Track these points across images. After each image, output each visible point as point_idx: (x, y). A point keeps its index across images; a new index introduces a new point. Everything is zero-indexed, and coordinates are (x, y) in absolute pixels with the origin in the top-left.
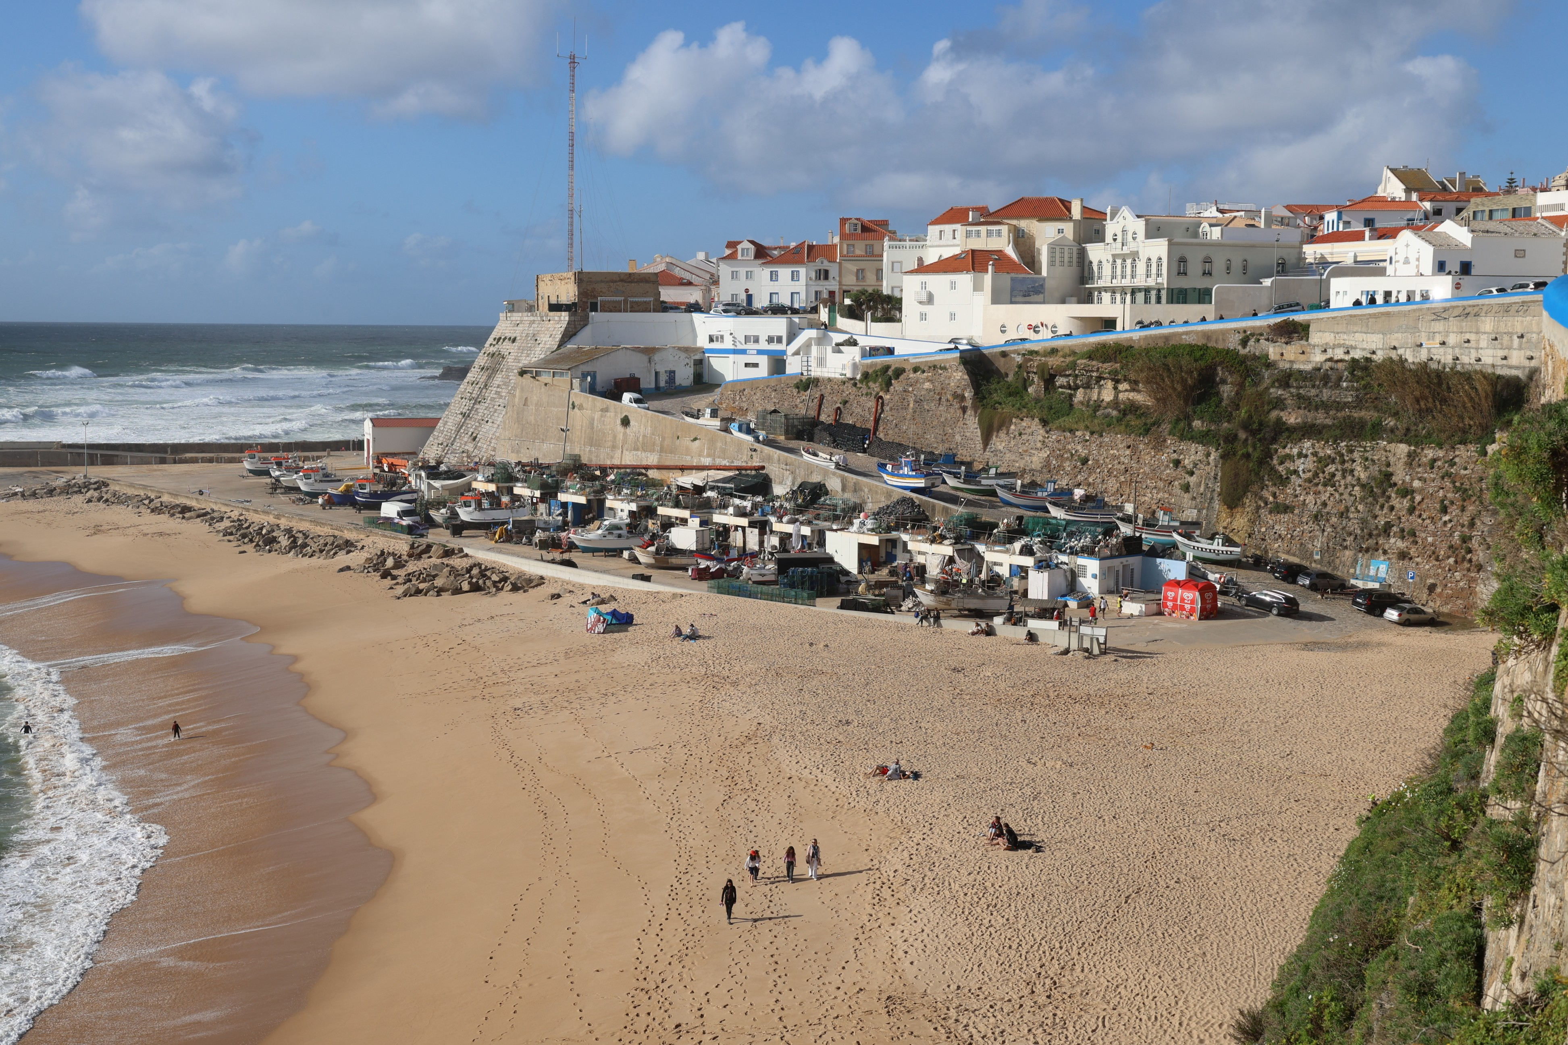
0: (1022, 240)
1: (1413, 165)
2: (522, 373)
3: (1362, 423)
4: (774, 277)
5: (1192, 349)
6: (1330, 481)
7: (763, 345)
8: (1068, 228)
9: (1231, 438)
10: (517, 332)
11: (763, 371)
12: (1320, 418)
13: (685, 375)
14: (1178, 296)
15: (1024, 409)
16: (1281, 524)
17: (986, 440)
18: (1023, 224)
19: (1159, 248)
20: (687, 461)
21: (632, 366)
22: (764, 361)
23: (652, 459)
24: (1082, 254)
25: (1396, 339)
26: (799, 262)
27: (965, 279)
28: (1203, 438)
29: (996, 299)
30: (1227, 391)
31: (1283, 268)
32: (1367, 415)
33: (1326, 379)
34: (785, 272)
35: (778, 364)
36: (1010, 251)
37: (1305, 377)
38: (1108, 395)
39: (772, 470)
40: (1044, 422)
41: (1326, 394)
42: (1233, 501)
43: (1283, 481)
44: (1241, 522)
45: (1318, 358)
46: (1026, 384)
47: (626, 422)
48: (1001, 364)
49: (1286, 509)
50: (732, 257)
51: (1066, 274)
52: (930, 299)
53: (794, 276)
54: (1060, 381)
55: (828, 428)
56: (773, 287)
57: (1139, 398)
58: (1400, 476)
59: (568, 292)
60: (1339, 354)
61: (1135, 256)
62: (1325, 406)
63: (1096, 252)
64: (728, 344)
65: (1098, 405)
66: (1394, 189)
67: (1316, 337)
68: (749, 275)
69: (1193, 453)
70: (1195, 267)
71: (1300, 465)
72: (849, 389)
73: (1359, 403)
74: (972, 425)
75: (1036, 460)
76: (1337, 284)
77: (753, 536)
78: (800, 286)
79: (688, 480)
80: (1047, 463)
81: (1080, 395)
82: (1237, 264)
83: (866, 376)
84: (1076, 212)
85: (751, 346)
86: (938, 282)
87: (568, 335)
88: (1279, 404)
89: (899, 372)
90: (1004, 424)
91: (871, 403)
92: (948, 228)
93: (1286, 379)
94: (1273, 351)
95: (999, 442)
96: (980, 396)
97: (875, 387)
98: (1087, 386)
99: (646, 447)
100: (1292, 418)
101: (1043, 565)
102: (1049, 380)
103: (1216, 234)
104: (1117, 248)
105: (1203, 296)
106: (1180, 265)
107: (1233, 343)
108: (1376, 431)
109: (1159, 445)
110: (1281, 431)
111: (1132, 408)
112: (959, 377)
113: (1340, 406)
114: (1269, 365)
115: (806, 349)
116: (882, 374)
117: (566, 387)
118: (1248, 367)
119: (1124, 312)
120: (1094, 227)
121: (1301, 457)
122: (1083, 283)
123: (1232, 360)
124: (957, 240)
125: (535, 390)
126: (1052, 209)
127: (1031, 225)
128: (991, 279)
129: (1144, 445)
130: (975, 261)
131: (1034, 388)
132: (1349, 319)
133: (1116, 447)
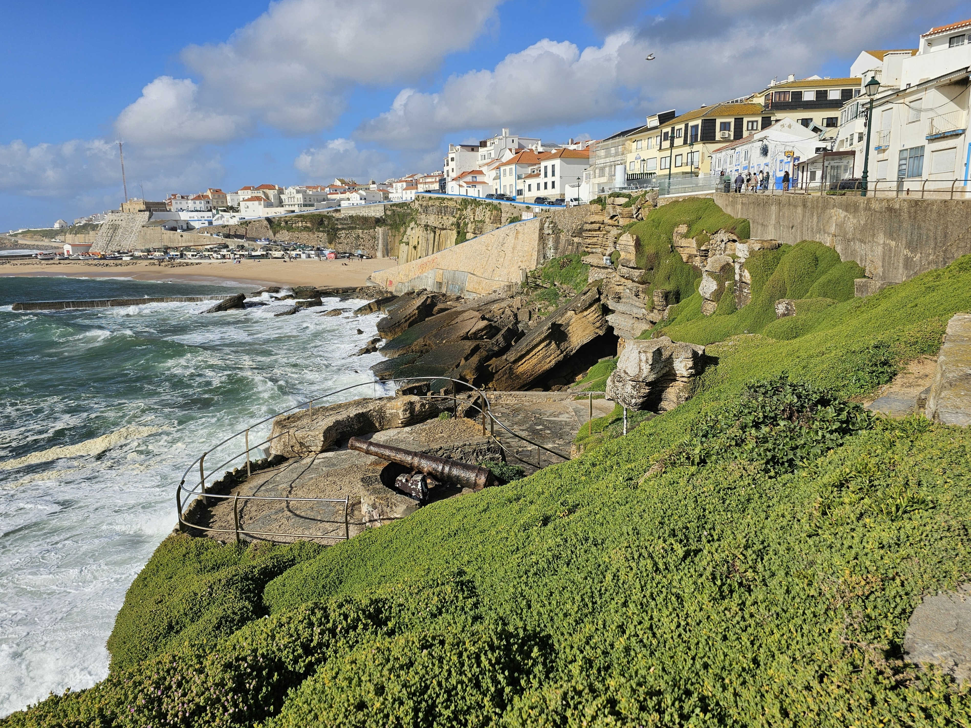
0: (265, 194)
2: (143, 227)
3: (353, 227)
4: (195, 203)
6: (348, 238)
7: (206, 218)
8: (276, 192)
9: (329, 231)
10: (122, 218)
11: (207, 224)
12: (345, 226)
13: (185, 227)
14: (305, 205)
15: (282, 228)
16: (340, 246)
17: (274, 235)
18: (265, 190)
19: (300, 196)
20: (202, 244)
21: (174, 224)
22: (207, 222)
23: (192, 244)
24: (280, 197)
26: (200, 199)
27: (256, 203)
28: (323, 231)
29: (265, 207)
30: (326, 223)
31: (324, 200)
32: (353, 225)
33: (345, 219)
34: (198, 202)
35: (210, 223)
36: (263, 196)
37: (341, 219)
38: (300, 225)
39: (228, 243)
40: (288, 231)
41: (345, 222)
42: (330, 243)
43: (340, 238)
44: (333, 246)
45: (343, 215)
46: (280, 224)
47: (182, 236)
48: (273, 220)
49: (341, 243)
50: (175, 198)
51: (277, 201)
52: (248, 207)
53: (201, 203)
54: (289, 222)
55: (235, 235)
56: (195, 206)
57: (309, 225)
58: (361, 235)
59: (143, 207)
60: (346, 215)
61: (294, 197)
62: (345, 224)
63: (282, 197)
64: (196, 218)
65: (298, 227)
66: (338, 183)
67: (341, 212)
68: (182, 203)
69: (321, 235)
70: (308, 199)
72: (237, 227)
73: (351, 223)
74: (271, 233)
75: (287, 238)
76: (342, 202)
77: (232, 256)
78: (202, 205)
79: (208, 247)
81: (294, 225)
82: (317, 199)
83: (241, 224)
84: (277, 188)
85: (201, 219)
86: (249, 203)
87: (150, 218)
88: (337, 224)
89: (249, 222)
90: (278, 232)
91: (244, 229)
92: (246, 191)
93: (337, 220)
94: (334, 215)
95: (278, 235)
96: (271, 227)
97: (244, 226)
98: (295, 223)
99: (188, 241)
100: (340, 227)
102: (286, 222)
103: (310, 193)
104: (289, 196)
105: (312, 205)
106: (305, 199)
107: (326, 213)
108: (355, 228)
109: (314, 233)
110: (338, 229)
111: (306, 227)
112: (266, 223)
113: (348, 224)
114: (334, 217)
115: (218, 219)
116: (245, 223)
117: (160, 230)
118: (330, 218)
119: (296, 209)
120: (281, 192)
121: (343, 234)
122: (281, 204)
123: (325, 216)
124: (248, 194)
125: (150, 231)
126: (272, 187)
127: (267, 191)
128: (262, 202)
129: (310, 234)
130: (258, 199)
131: (283, 224)
132: (348, 208)
133: (305, 235)
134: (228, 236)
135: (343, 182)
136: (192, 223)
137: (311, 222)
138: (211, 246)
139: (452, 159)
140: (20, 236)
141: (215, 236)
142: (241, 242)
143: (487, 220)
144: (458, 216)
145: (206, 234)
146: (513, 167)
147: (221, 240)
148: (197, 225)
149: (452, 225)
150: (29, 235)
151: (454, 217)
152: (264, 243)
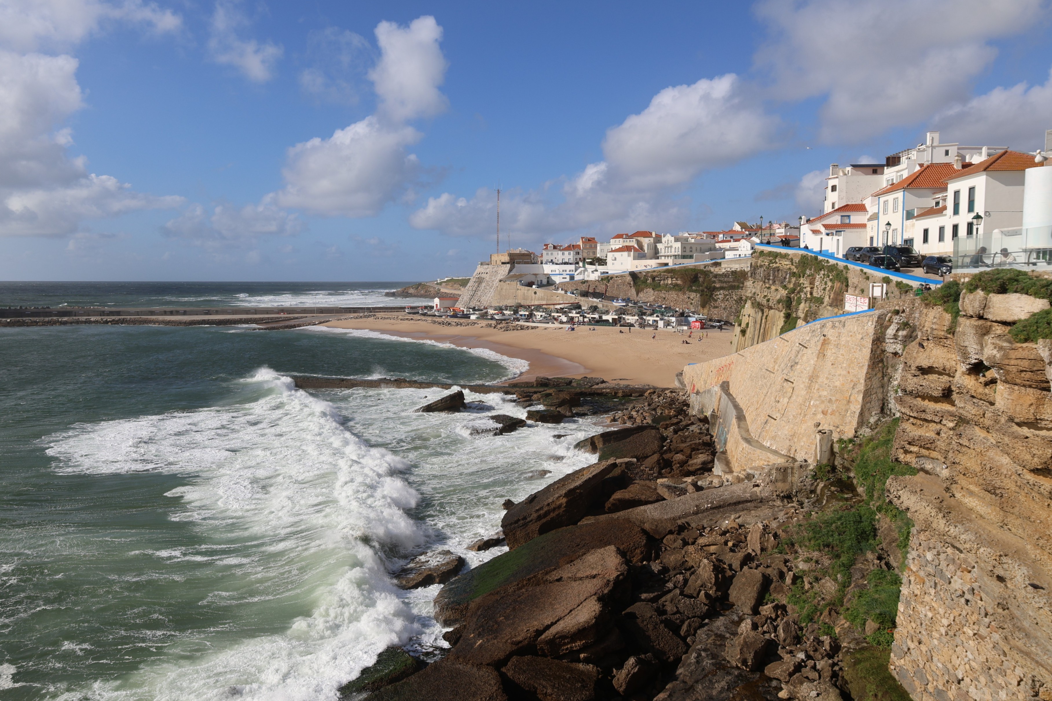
0: (639, 243)
1: (743, 221)
2: (500, 281)
3: (735, 286)
4: (563, 254)
5: (692, 269)
6: (727, 300)
7: (568, 272)
8: (652, 240)
9: (702, 291)
10: (488, 271)
11: (568, 279)
12: (725, 285)
13: (545, 282)
14: (684, 257)
15: (647, 286)
16: (716, 311)
17: (637, 294)
18: (639, 238)
19: (678, 245)
20: (555, 302)
21: (532, 279)
22: (568, 277)
23: (544, 302)
24: (656, 246)
25: (742, 265)
26: (571, 250)
27: (625, 254)
28: (695, 291)
29: (635, 258)
30: (701, 280)
31: (710, 250)
32: (736, 284)
33: (726, 276)
34: (566, 253)
35: (572, 277)
36: (636, 246)
37: (720, 275)
38: (669, 282)
39: (582, 303)
40: (653, 289)
41: (726, 279)
42: (703, 306)
43: (716, 301)
44: (706, 311)
45: (724, 271)
46: (647, 280)
47: (535, 293)
48: (639, 275)
49: (717, 307)
50: (546, 249)
51: (652, 252)
52: (615, 259)
53: (569, 254)
54: (657, 279)
55: (592, 293)
56: (563, 257)
57: (679, 282)
59: (507, 259)
60: (729, 269)
61: (671, 247)
62: (726, 282)
63: (659, 246)
64: (557, 272)
65: (667, 284)
66: (737, 228)
67: (723, 266)
68: (552, 254)
69: (693, 295)
70: (688, 249)
71: (720, 296)
72: (597, 283)
73: (734, 281)
74: (633, 291)
75: (651, 299)
76: (727, 253)
77: (581, 319)
78: (571, 257)
79: (558, 307)
80: (654, 299)
81: (662, 282)
82: (698, 249)
83: (602, 279)
84: (654, 235)
85: (564, 273)
86: (617, 254)
87: (510, 271)
88: (714, 282)
89: (612, 278)
90: (642, 290)
91: (604, 286)
92: (618, 240)
93: (716, 276)
94: (712, 269)
95: (641, 295)
96: (635, 283)
97: (605, 282)
98: (664, 280)
99: (542, 299)
100: (718, 285)
101: (661, 319)
102: (653, 279)
103: (693, 241)
104: (666, 245)
105: (691, 257)
106: (684, 248)
107: (702, 268)
108: (738, 287)
109: (684, 293)
110: (715, 289)
111: (677, 285)
112: (629, 278)
113: (729, 282)
114: (712, 273)
115: (580, 273)
116: (607, 278)
117: (515, 285)
118: (706, 274)
119: (670, 261)
120: (658, 239)
121: (720, 295)
122: (656, 255)
123: (702, 272)
124: (617, 244)
125: (505, 286)
126: (647, 234)
127: (641, 239)
128: (632, 253)
129: (680, 294)
130: (628, 249)
131: (649, 281)
132: (732, 261)
133: (673, 295)
134: (585, 294)
135: (743, 225)
136: (554, 278)
137: (682, 278)
138: (562, 306)
139: (834, 188)
141: (569, 294)
142: (595, 301)
144: (791, 286)
145: (560, 291)
146: (900, 195)
147: (572, 298)
148: (557, 280)
149: (779, 301)
152: (618, 304)
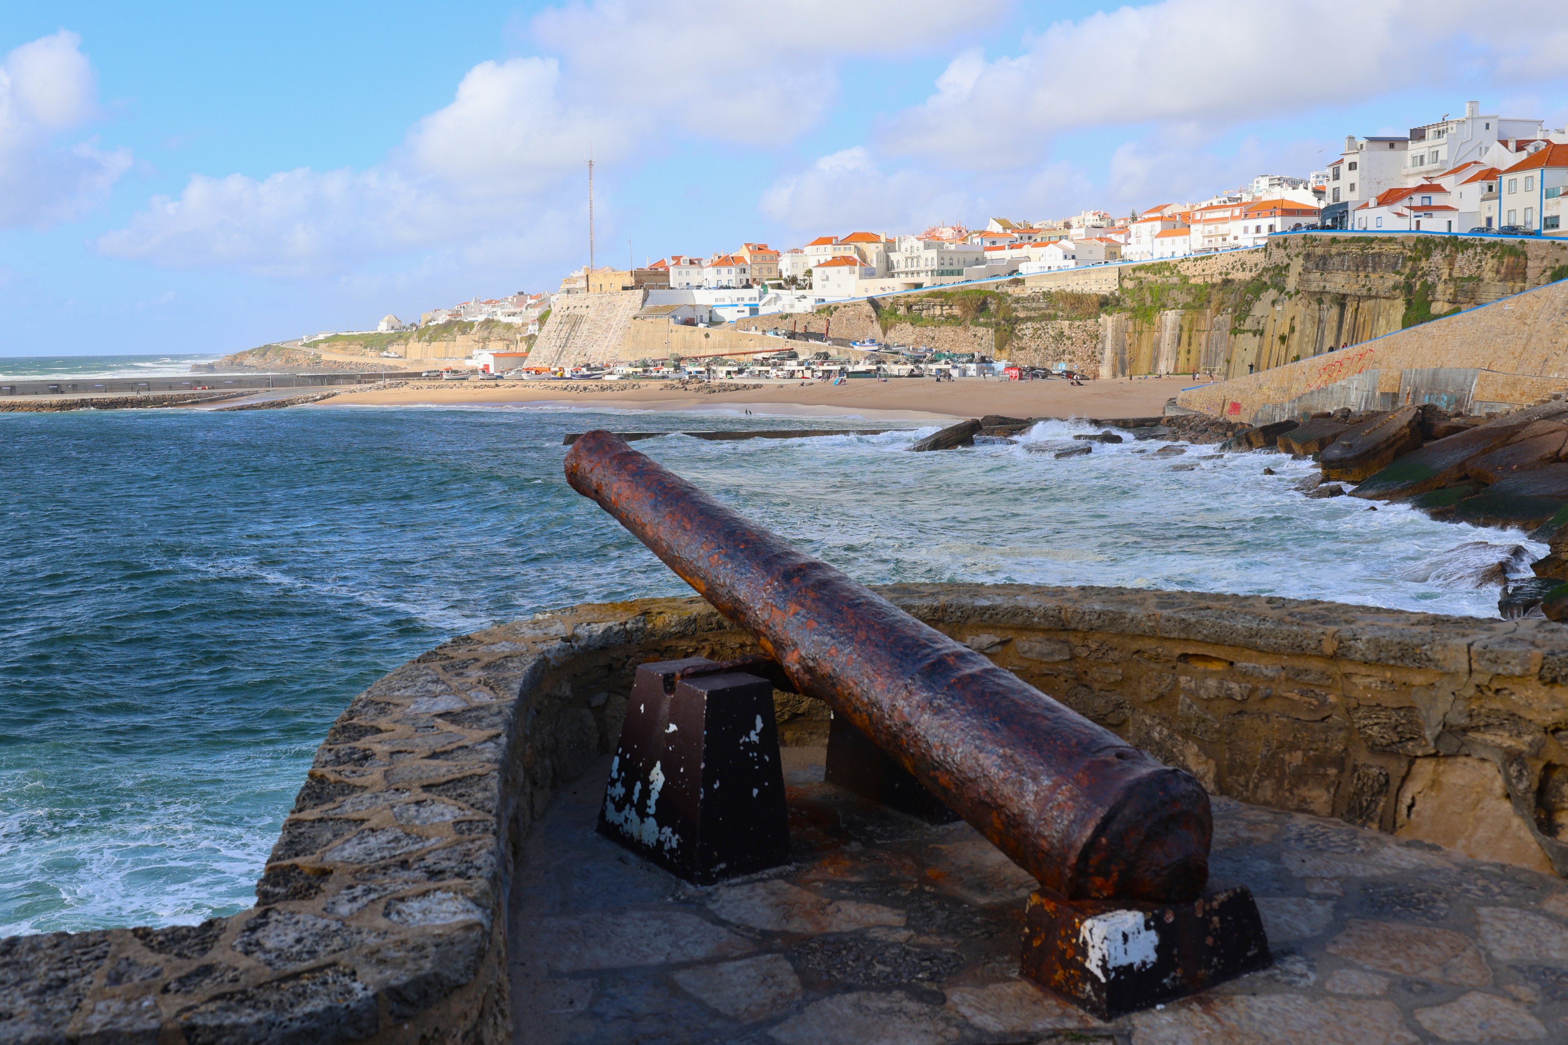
0: (858, 250)
1: (1002, 217)
2: (635, 318)
3: (1050, 315)
4: (718, 272)
5: (976, 291)
6: (1040, 337)
7: (747, 302)
8: (880, 247)
9: (998, 324)
10: (587, 302)
11: (747, 314)
12: (1033, 314)
13: (708, 318)
14: (942, 273)
15: (900, 320)
16: (1021, 354)
17: (885, 334)
18: (859, 244)
19: (933, 253)
20: (747, 350)
21: (689, 314)
22: (747, 309)
23: (726, 351)
24: (888, 257)
25: (1059, 283)
26: (731, 265)
27: (845, 269)
28: (985, 325)
29: (861, 278)
30: (992, 307)
31: (978, 262)
32: (1052, 312)
33: (1033, 299)
34: (724, 270)
35: (754, 311)
36: (856, 256)
37: (1024, 299)
38: (938, 311)
39: (796, 350)
40: (912, 324)
41: (1034, 305)
42: (1000, 348)
43: (1021, 338)
44: (1005, 354)
45: (1029, 292)
46: (896, 310)
47: (707, 336)
48: (882, 303)
49: (1023, 349)
50: (677, 264)
51: (883, 265)
52: (827, 279)
53: (729, 272)
54: (914, 308)
55: (802, 334)
56: (719, 277)
57: (957, 311)
58: (1067, 332)
60: (1037, 290)
61: (918, 257)
62: (1034, 309)
63: (894, 257)
64: (728, 302)
65: (934, 317)
66: (996, 228)
67: (1027, 284)
68: (688, 273)
69: (981, 331)
70: (947, 261)
71: (1027, 332)
72: (810, 317)
73: (1047, 308)
74: (877, 328)
75: (910, 339)
76: (1021, 265)
78: (733, 277)
79: (759, 356)
80: (916, 340)
81: (924, 313)
82: (961, 260)
83: (819, 311)
84: (883, 239)
85: (740, 302)
86: (831, 271)
87: (644, 301)
88: (1015, 310)
89: (836, 308)
90: (893, 326)
91: (824, 323)
92: (822, 247)
93: (1017, 300)
94: (1010, 290)
95: (891, 334)
96: (879, 316)
97: (824, 315)
98: (928, 309)
99: (720, 346)
100: (1022, 315)
101: (955, 367)
102: (909, 308)
103: (953, 247)
104: (908, 254)
105: (958, 273)
106: (941, 259)
107: (992, 288)
108: (1056, 317)
109: (966, 329)
110: (1018, 320)
111: (950, 317)
112: (868, 308)
113: (1040, 309)
114: (1010, 296)
115: (769, 303)
116: (827, 310)
117: (666, 324)
118: (1000, 298)
119: (927, 281)
120: (890, 246)
121: (1027, 329)
122: (889, 270)
123: (993, 295)
124: (828, 252)
125: (646, 326)
126: (872, 238)
127: (863, 245)
128: (857, 268)
129: (960, 330)
130: (847, 261)
131: (902, 311)
132: (1041, 277)
133: (947, 332)
134: (792, 335)
135: (1006, 225)
136: (720, 312)
137: (964, 306)
138: (766, 355)
139: (1352, 166)
140: (322, 346)
141: (770, 335)
142: (823, 346)
143: (1488, 275)
144: (1407, 271)
145: (753, 331)
146: (1536, 173)
147: (783, 342)
148: (728, 315)
149: (1395, 288)
150: (340, 345)
151: (1398, 273)
152: (868, 348)
